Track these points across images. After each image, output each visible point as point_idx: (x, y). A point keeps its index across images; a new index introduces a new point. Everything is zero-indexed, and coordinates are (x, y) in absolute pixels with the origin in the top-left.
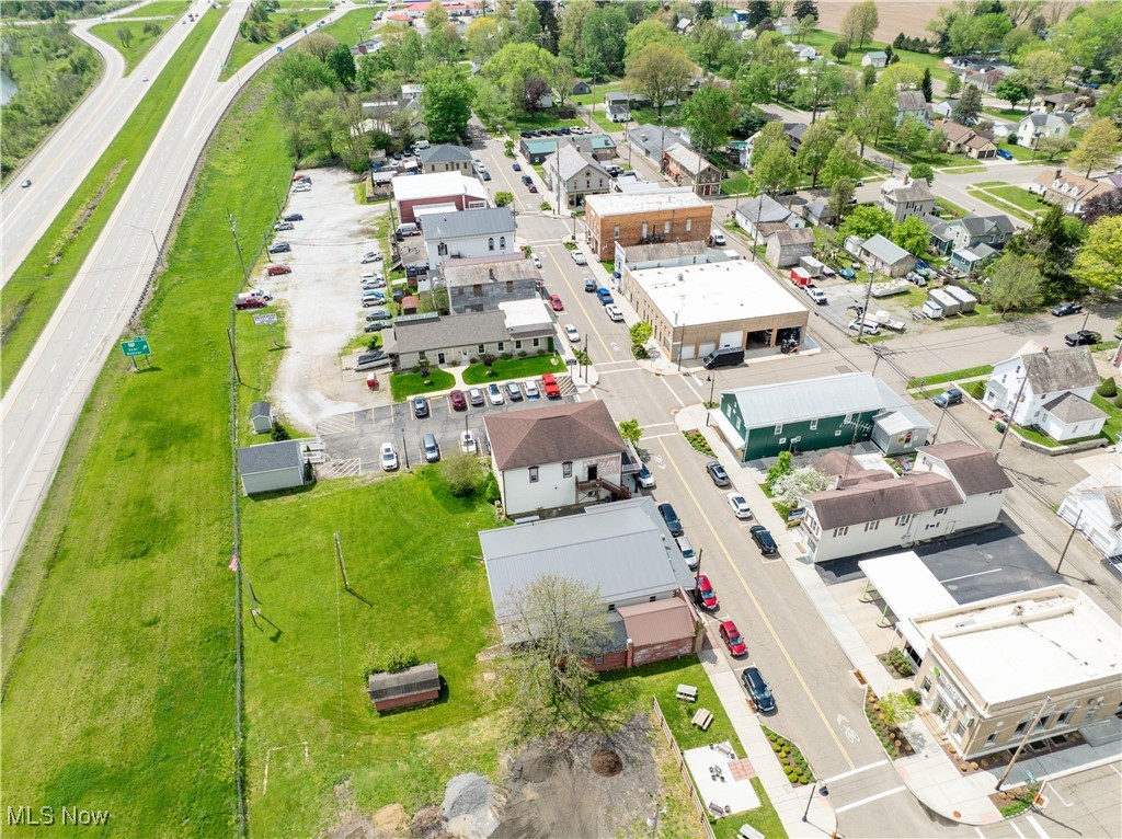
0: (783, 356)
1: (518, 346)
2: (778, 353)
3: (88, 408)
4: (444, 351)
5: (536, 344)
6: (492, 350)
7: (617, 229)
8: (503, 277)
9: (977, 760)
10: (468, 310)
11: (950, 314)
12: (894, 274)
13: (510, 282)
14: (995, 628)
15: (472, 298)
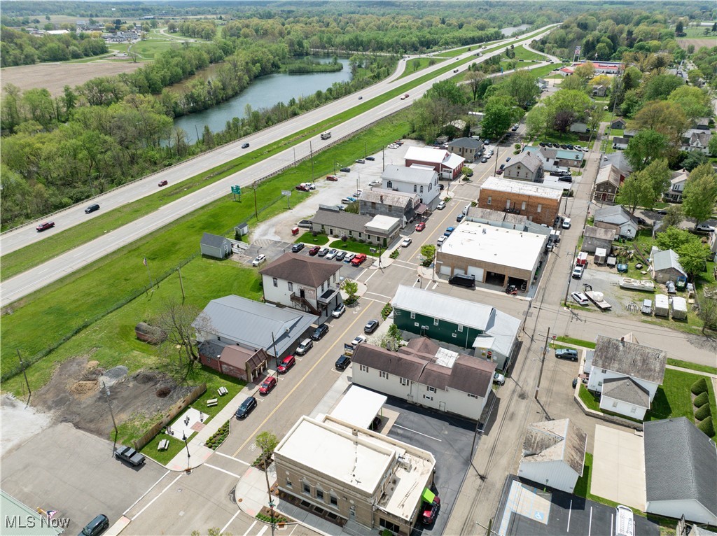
0: (505, 294)
1: (369, 238)
2: (503, 291)
3: (203, 208)
4: (332, 228)
5: (378, 240)
6: (356, 235)
7: (490, 199)
8: (387, 202)
9: (281, 492)
10: (368, 215)
11: (661, 315)
12: (658, 279)
13: (390, 206)
14: (339, 434)
15: (370, 209)
